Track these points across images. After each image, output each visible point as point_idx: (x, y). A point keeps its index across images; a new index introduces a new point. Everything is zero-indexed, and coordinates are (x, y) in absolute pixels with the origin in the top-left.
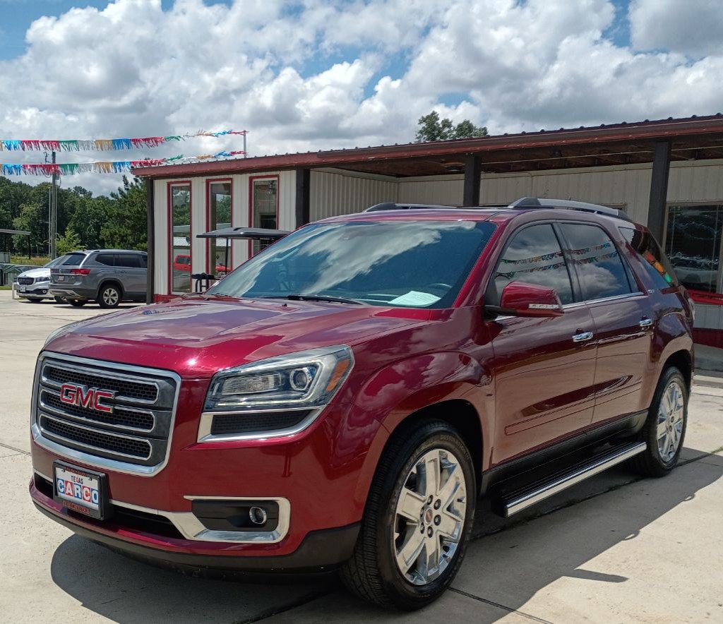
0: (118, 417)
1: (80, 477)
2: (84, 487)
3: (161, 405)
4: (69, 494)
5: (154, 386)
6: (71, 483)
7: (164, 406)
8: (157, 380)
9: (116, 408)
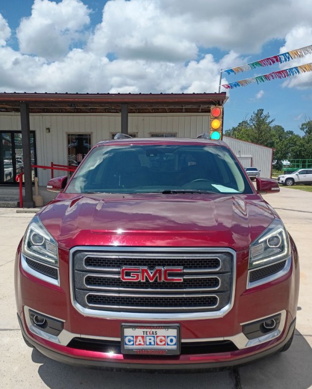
0: (188, 284)
1: (154, 330)
2: (157, 337)
3: (224, 271)
4: (140, 344)
5: (217, 259)
6: (143, 337)
7: (225, 271)
8: (217, 255)
9: (185, 277)
